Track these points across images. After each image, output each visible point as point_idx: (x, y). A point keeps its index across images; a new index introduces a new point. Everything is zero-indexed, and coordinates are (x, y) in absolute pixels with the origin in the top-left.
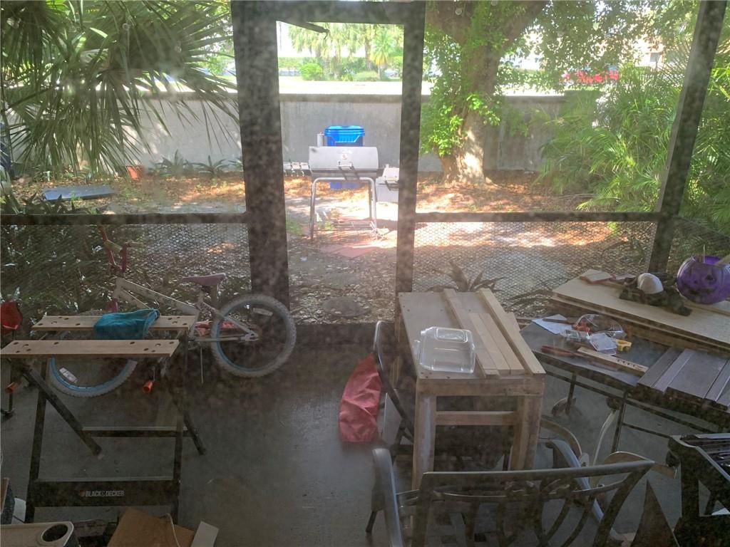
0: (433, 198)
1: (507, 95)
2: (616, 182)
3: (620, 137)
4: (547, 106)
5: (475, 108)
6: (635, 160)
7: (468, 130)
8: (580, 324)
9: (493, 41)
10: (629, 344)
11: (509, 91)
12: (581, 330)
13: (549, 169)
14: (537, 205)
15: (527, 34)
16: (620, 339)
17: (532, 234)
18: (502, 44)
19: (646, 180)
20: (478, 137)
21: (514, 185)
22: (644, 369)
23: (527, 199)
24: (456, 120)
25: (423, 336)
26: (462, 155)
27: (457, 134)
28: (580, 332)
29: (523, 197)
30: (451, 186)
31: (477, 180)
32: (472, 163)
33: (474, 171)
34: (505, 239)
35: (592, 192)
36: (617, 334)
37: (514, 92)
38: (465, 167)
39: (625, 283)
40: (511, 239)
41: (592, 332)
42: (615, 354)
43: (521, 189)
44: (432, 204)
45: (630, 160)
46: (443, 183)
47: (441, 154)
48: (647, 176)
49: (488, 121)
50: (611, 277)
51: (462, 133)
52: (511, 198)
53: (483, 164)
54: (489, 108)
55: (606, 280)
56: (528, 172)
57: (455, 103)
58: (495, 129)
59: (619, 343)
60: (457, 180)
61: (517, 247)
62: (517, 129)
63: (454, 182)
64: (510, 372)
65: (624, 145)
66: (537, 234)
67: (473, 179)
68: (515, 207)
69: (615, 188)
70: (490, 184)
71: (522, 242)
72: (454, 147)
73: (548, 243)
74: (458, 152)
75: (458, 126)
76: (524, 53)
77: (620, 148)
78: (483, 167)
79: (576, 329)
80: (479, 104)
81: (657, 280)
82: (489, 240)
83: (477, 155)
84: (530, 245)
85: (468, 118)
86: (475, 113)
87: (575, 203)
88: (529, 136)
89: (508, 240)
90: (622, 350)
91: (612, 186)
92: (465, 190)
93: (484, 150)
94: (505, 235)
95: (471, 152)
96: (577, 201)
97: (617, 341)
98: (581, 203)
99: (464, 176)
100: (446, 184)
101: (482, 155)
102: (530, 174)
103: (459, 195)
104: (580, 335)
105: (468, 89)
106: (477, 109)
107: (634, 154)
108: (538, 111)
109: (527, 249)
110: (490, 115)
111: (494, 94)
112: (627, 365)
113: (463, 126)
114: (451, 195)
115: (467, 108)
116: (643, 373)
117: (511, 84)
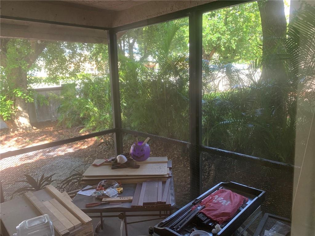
0: (5, 142)
1: (34, 88)
2: (93, 119)
3: (90, 101)
4: (55, 91)
5: (19, 96)
6: (98, 109)
7: (17, 106)
8: (99, 187)
9: (21, 65)
10: (122, 189)
11: (35, 86)
12: (101, 190)
13: (63, 118)
14: (61, 135)
15: (38, 62)
16: (118, 188)
17: (63, 148)
18: (26, 66)
19: (104, 116)
20: (24, 109)
21: (48, 128)
22: (131, 198)
23: (56, 133)
24: (10, 102)
25: (18, 230)
26: (17, 118)
27: (12, 109)
28: (101, 191)
29: (53, 132)
30: (14, 135)
31: (28, 129)
32: (24, 121)
33: (26, 125)
34: (50, 154)
35: (84, 125)
36: (116, 186)
37: (38, 87)
38: (20, 124)
39: (112, 162)
40: (53, 153)
41: (105, 189)
42: (118, 196)
43: (52, 129)
44: (6, 145)
45: (96, 109)
46: (9, 134)
47: (5, 120)
48: (104, 114)
49: (27, 101)
50: (105, 161)
51: (15, 108)
52: (48, 134)
53: (30, 120)
54: (27, 95)
55: (103, 163)
56: (53, 121)
57: (7, 94)
58: (32, 104)
59: (118, 190)
60: (18, 130)
61: (57, 156)
62: (43, 103)
63: (16, 132)
64: (74, 228)
65: (92, 103)
66: (65, 147)
67: (26, 129)
68: (51, 137)
69: (93, 121)
70: (36, 129)
71: (59, 153)
72: (12, 115)
73: (71, 150)
74: (14, 117)
75: (11, 105)
76: (39, 70)
77: (90, 105)
78: (30, 122)
79: (98, 190)
80: (21, 94)
81: (124, 157)
82: (42, 156)
83: (25, 117)
84: (63, 154)
85: (16, 101)
86: (20, 98)
87: (78, 130)
88: (50, 105)
89: (51, 154)
90: (120, 193)
91: (92, 121)
92: (22, 135)
93: (29, 115)
94: (49, 152)
95: (22, 116)
96: (78, 129)
97: (117, 189)
98: (80, 130)
99: (21, 128)
100: (11, 134)
101: (28, 117)
102: (54, 122)
103: (20, 138)
104: (100, 192)
105: (13, 87)
106: (20, 96)
107: (97, 107)
108: (51, 94)
109: (62, 156)
110: (28, 98)
111: (28, 88)
112: (124, 199)
113: (15, 105)
114: (16, 139)
115: (15, 96)
116: (132, 200)
117: (35, 83)
